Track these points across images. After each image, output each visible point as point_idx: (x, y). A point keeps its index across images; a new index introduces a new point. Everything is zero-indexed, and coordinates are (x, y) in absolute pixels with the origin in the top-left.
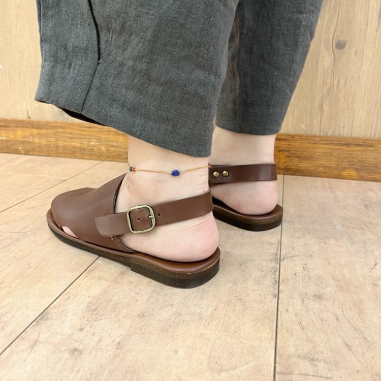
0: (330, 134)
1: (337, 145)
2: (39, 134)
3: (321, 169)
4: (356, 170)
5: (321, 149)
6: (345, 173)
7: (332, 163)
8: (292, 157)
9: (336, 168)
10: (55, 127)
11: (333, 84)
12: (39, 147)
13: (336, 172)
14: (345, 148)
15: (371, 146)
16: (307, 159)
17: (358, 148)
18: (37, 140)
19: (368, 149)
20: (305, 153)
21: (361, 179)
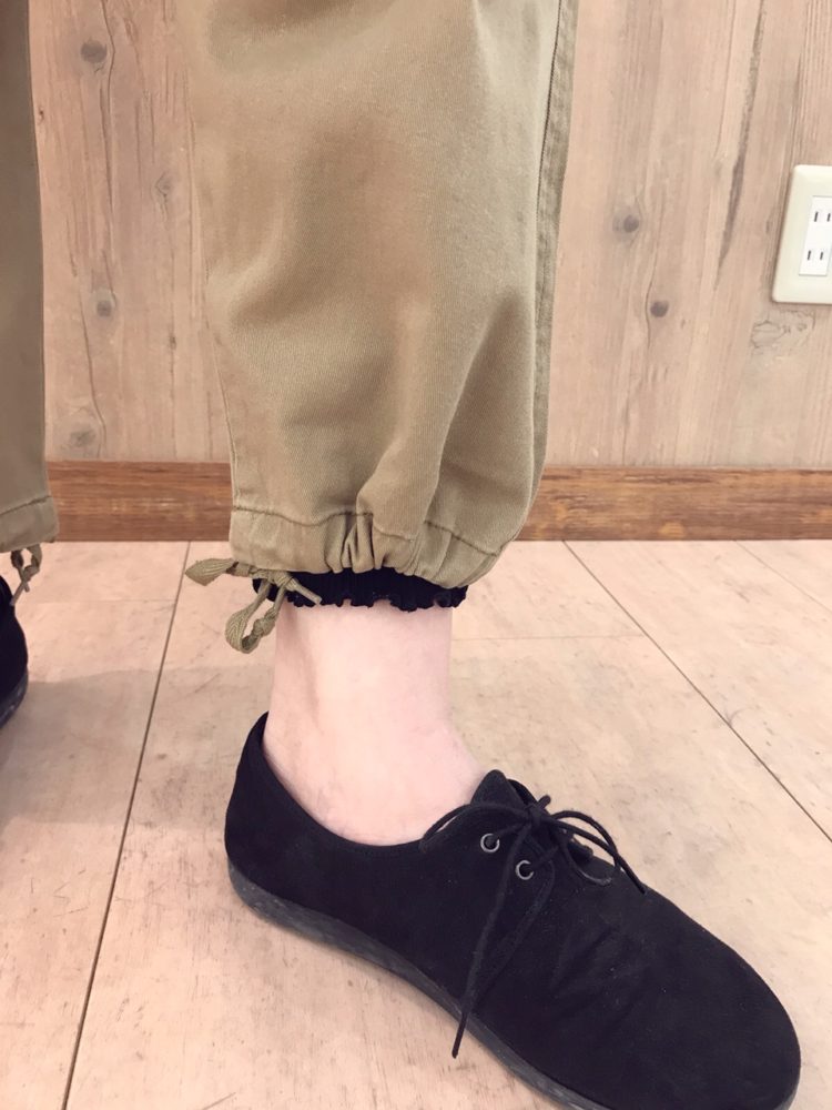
0: (639, 462)
1: (653, 481)
3: (627, 525)
4: (684, 523)
5: (626, 491)
6: (665, 530)
7: (645, 515)
8: (578, 507)
9: (651, 522)
11: (647, 376)
13: (649, 529)
14: (665, 486)
15: (707, 481)
16: (603, 509)
17: (687, 486)
19: (703, 485)
20: (600, 499)
21: (690, 537)
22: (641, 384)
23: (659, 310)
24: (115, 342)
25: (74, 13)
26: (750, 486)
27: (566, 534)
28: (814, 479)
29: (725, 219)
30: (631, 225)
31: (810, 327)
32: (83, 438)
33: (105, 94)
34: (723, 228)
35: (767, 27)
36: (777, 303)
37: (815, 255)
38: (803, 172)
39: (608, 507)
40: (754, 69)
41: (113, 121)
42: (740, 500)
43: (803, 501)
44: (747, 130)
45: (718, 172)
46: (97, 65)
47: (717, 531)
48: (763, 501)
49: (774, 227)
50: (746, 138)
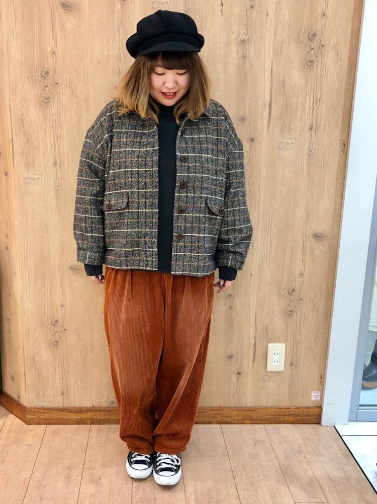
0: (238, 406)
2: (100, 414)
4: (250, 420)
5: (235, 413)
6: (246, 422)
7: (240, 419)
8: (223, 417)
9: (242, 420)
10: (109, 411)
11: (238, 387)
12: (99, 420)
13: (242, 421)
14: (244, 412)
15: (255, 411)
17: (250, 412)
18: (98, 417)
20: (228, 415)
21: (252, 423)
22: (236, 390)
23: (239, 374)
26: (266, 412)
27: (221, 423)
28: (283, 410)
30: (231, 357)
31: (277, 376)
34: (253, 356)
35: (258, 318)
36: (268, 371)
37: (276, 362)
38: (270, 345)
39: (231, 417)
40: (256, 326)
42: (264, 415)
43: (280, 415)
45: (250, 346)
47: (259, 422)
48: (270, 415)
49: (265, 356)
50: (256, 339)
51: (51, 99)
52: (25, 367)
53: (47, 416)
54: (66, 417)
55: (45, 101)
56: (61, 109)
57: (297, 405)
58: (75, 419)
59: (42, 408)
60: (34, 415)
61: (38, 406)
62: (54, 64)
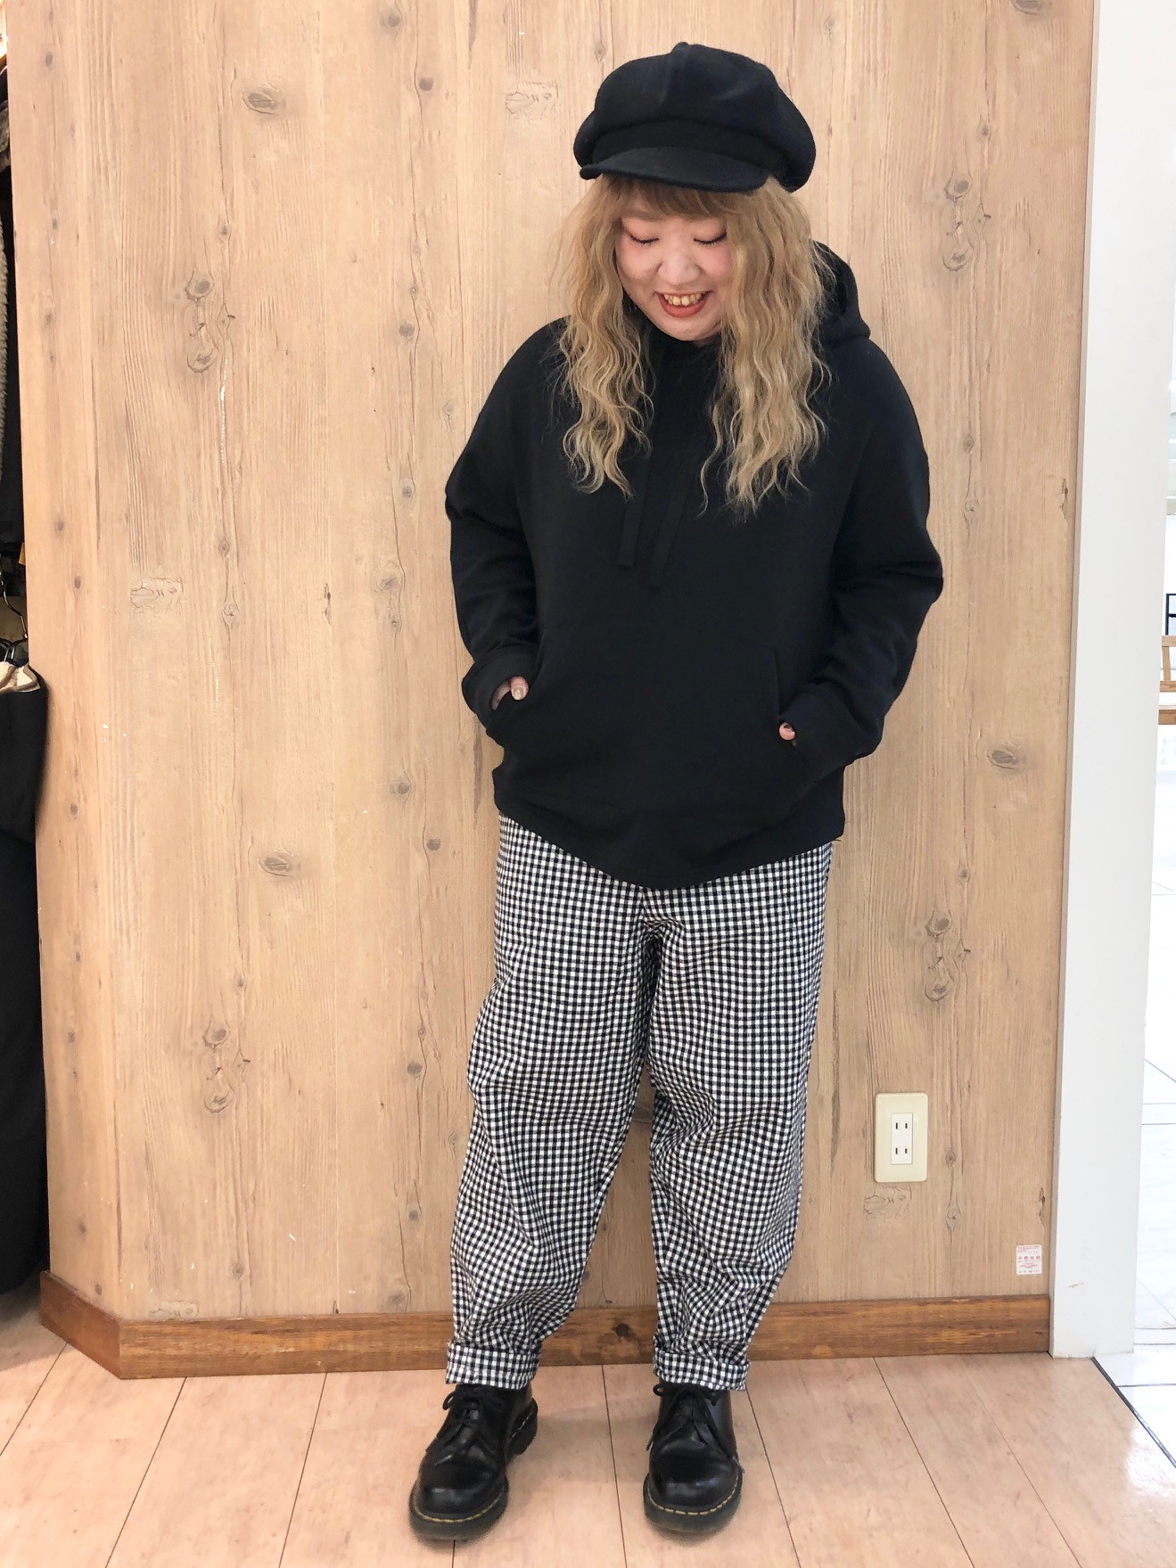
24: (419, 1236)
25: (404, 1050)
28: (931, 1308)
29: (831, 1130)
31: (908, 1196)
32: (396, 1299)
33: (420, 1092)
34: (830, 1136)
35: (841, 1014)
36: (880, 1183)
37: (901, 1151)
38: (881, 1099)
40: (836, 1039)
41: (424, 1105)
42: (872, 1326)
43: (923, 1326)
44: (838, 1074)
45: (821, 1101)
46: (416, 1075)
47: (858, 1350)
48: (892, 1326)
49: (869, 1133)
50: (838, 1080)
51: (216, 359)
52: (118, 1186)
53: (186, 1347)
54: (245, 1349)
55: (198, 368)
56: (245, 388)
57: (974, 1291)
58: (277, 1354)
59: (171, 1322)
60: (144, 1345)
61: (159, 1316)
62: (224, 262)
